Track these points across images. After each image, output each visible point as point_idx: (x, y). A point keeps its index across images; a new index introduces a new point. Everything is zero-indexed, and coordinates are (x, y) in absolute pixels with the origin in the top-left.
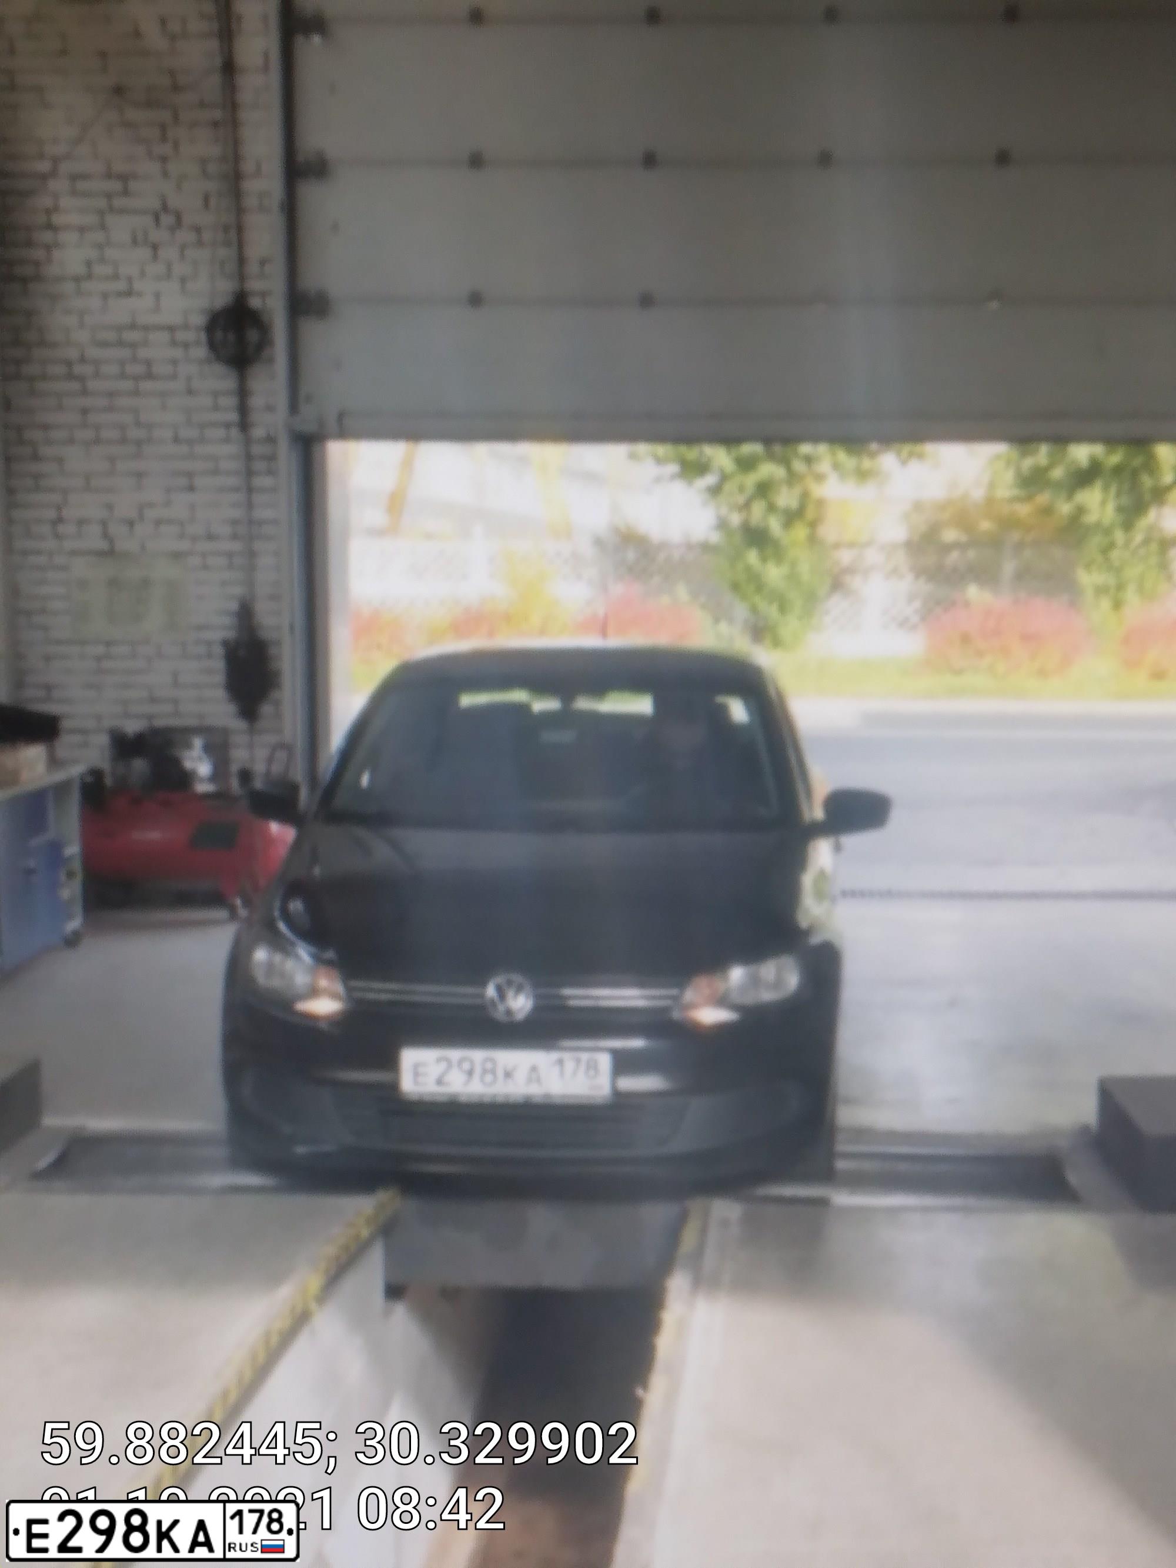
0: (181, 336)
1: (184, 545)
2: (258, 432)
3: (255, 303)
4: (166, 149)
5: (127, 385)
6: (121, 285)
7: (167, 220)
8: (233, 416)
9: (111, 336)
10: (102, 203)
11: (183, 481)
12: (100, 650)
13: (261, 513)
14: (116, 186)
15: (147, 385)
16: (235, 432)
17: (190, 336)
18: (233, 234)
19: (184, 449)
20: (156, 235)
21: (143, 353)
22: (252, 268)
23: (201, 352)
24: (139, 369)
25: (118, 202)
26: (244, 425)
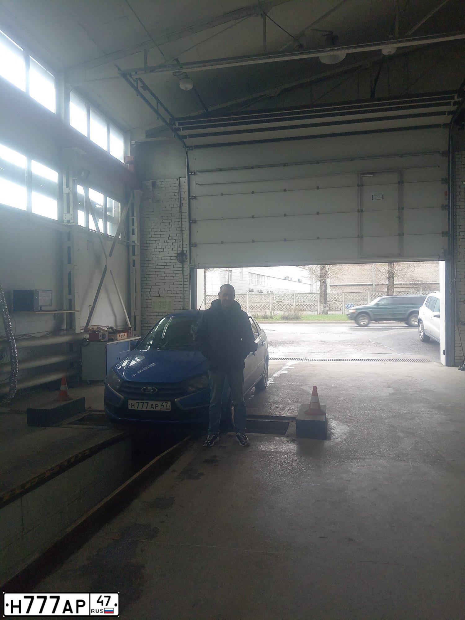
0: (172, 258)
1: (172, 295)
2: (185, 274)
5: (163, 267)
6: (162, 250)
7: (170, 238)
8: (181, 272)
9: (160, 259)
11: (172, 283)
12: (157, 314)
13: (186, 289)
14: (161, 233)
15: (166, 267)
16: (181, 274)
17: (174, 258)
18: (181, 240)
19: (172, 278)
20: (168, 241)
21: (166, 261)
22: (185, 246)
23: (176, 261)
24: (165, 264)
25: (162, 236)
26: (183, 273)
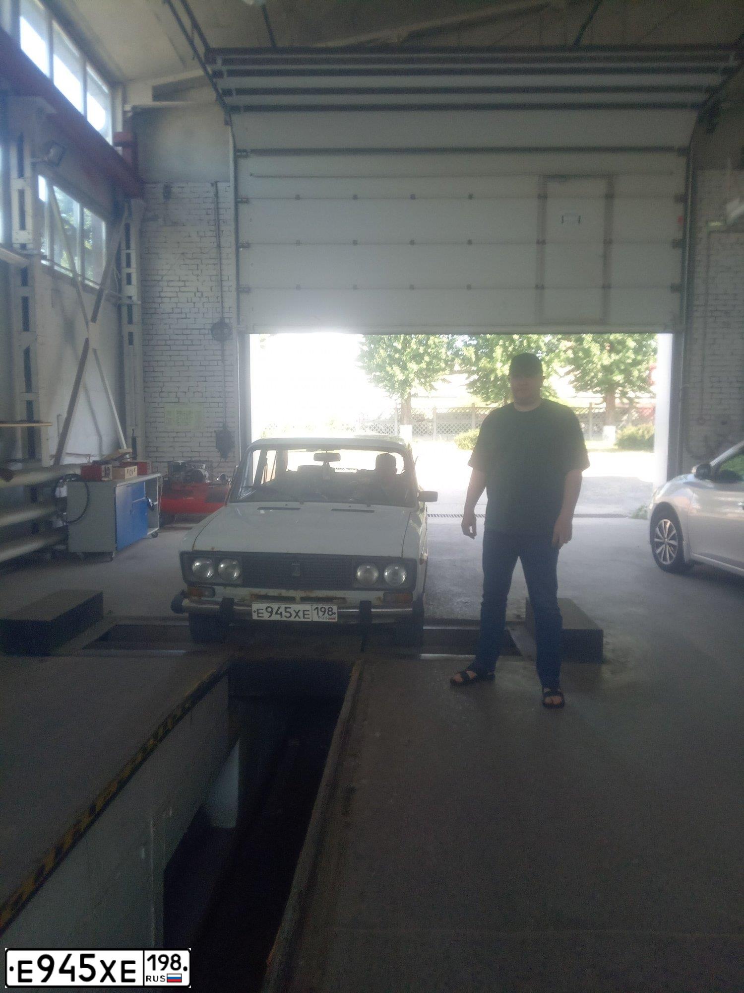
0: (203, 332)
1: (204, 400)
2: (228, 363)
3: (227, 321)
4: (199, 272)
5: (185, 348)
6: (184, 316)
7: (198, 294)
8: (220, 358)
9: (180, 332)
10: (177, 289)
11: (203, 379)
12: (175, 434)
14: (181, 284)
15: (190, 348)
16: (220, 363)
17: (206, 332)
18: (220, 299)
19: (203, 368)
20: (195, 299)
21: (190, 337)
22: (226, 310)
23: (210, 337)
24: (190, 343)
25: (183, 289)
26: (223, 361)
